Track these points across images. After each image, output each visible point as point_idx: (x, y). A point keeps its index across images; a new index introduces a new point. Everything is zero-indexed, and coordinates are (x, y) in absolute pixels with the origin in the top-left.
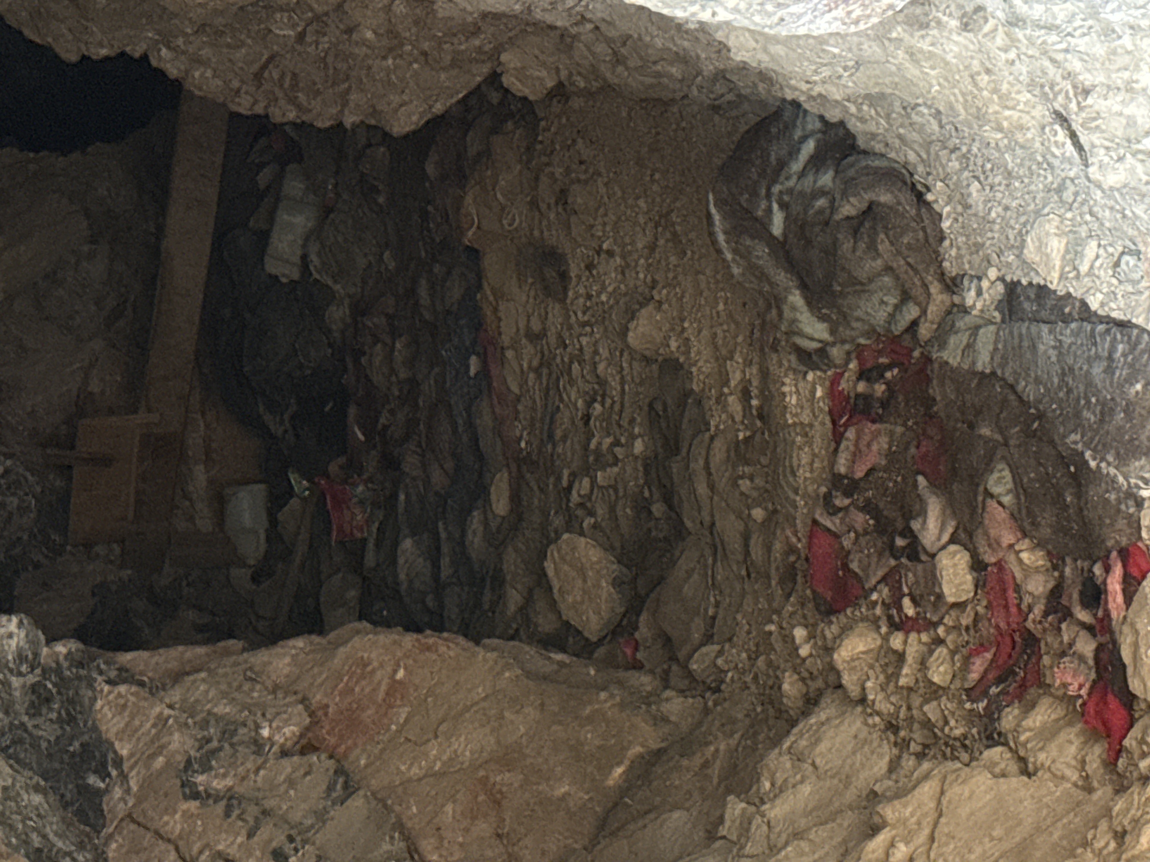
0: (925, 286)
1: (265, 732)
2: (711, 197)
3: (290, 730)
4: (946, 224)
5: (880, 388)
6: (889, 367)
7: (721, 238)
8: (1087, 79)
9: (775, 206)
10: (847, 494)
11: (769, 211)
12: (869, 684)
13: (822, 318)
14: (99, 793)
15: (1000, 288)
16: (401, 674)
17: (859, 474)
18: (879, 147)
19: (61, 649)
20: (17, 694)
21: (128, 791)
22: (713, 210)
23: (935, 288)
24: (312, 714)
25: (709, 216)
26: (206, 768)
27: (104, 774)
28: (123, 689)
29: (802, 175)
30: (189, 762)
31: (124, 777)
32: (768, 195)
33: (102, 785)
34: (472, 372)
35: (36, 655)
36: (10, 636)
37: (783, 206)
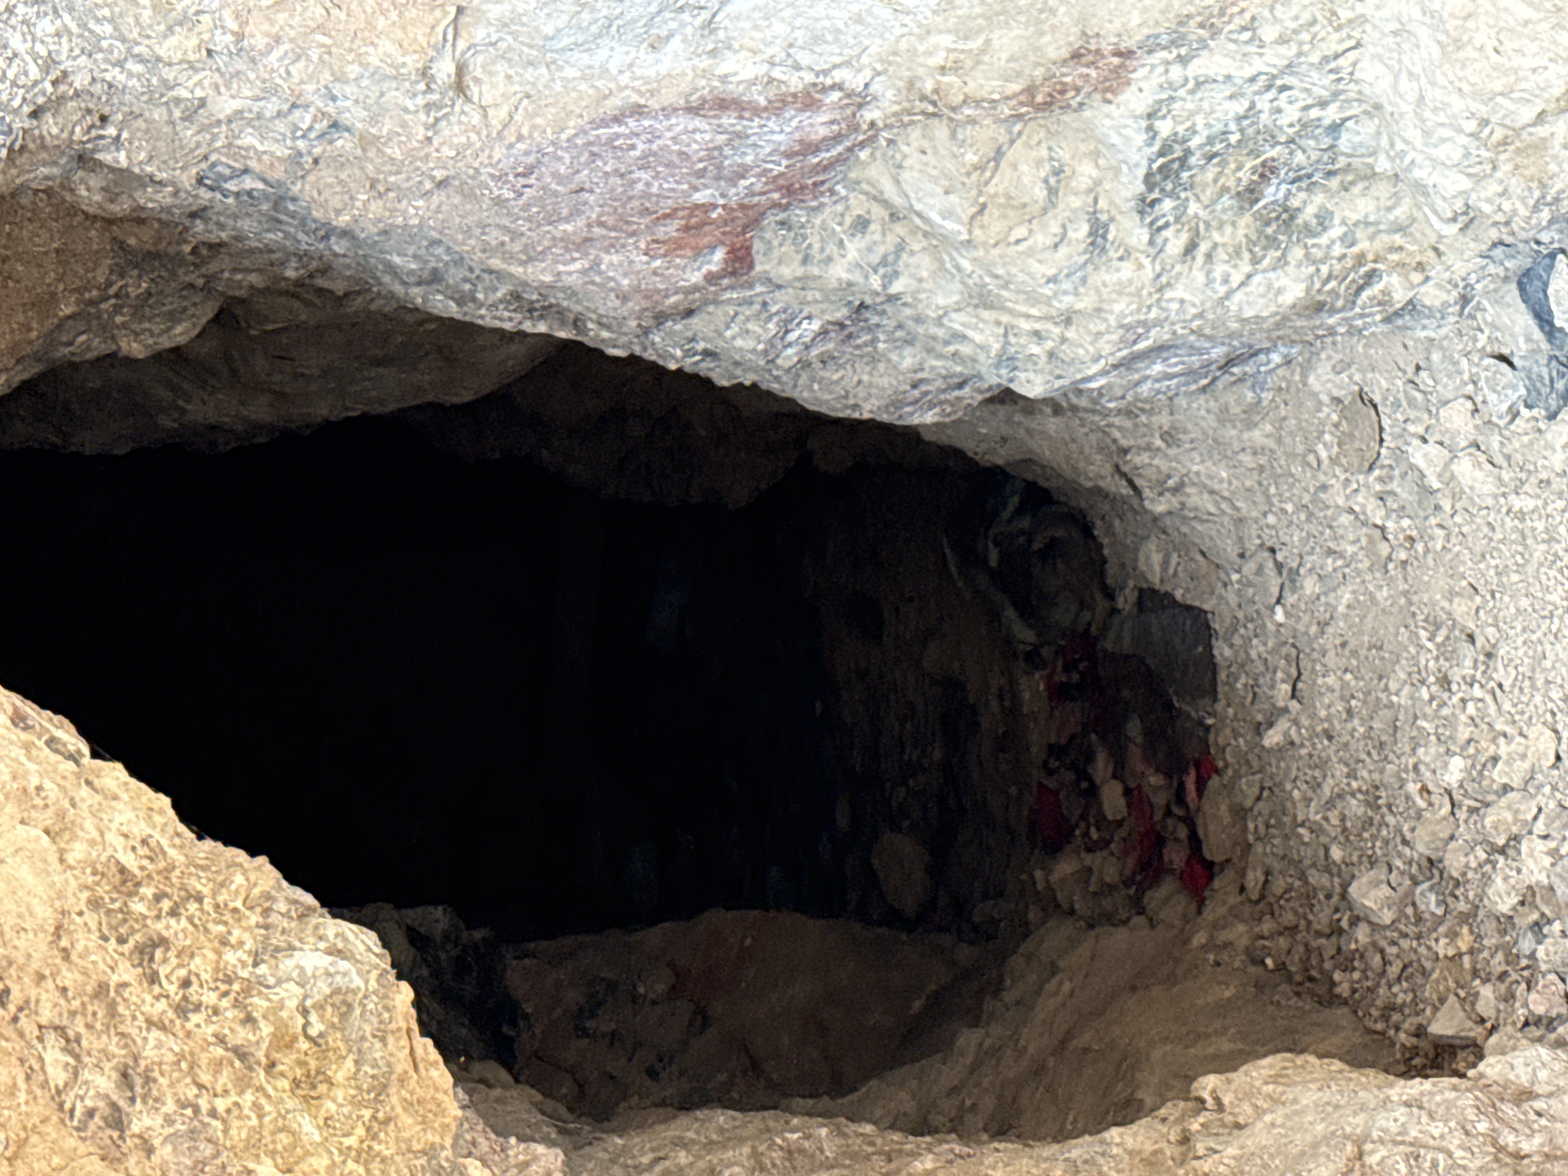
0: (1092, 598)
1: (641, 990)
2: (945, 542)
3: (661, 988)
4: (1106, 552)
5: (1075, 677)
6: (1080, 660)
7: (953, 569)
8: (1124, 443)
9: (991, 546)
10: (1058, 758)
11: (986, 549)
12: (1076, 898)
13: (1031, 627)
14: (512, 1040)
15: (1136, 594)
16: (748, 942)
17: (1063, 742)
18: (1063, 499)
19: (477, 935)
20: (444, 964)
21: (534, 1035)
22: (947, 551)
23: (1098, 596)
24: (677, 975)
25: (944, 554)
26: (593, 1016)
27: (514, 1024)
28: (527, 961)
29: (1010, 521)
30: (581, 1010)
31: (530, 1027)
32: (986, 538)
33: (513, 1034)
34: (818, 712)
35: (458, 938)
36: (437, 921)
37: (996, 544)
